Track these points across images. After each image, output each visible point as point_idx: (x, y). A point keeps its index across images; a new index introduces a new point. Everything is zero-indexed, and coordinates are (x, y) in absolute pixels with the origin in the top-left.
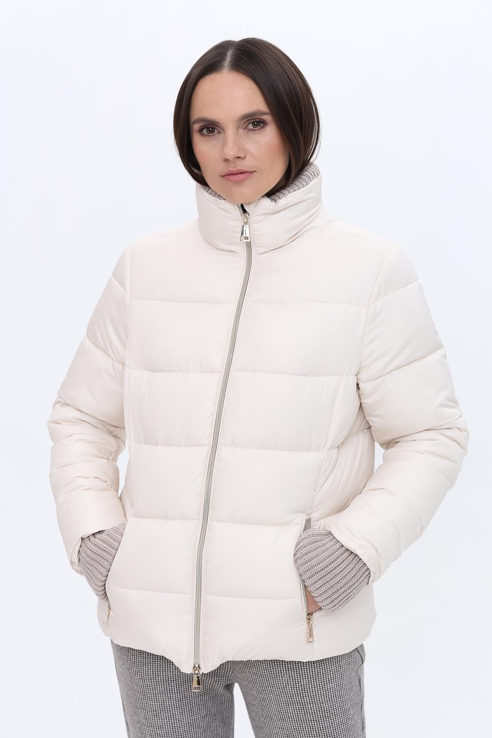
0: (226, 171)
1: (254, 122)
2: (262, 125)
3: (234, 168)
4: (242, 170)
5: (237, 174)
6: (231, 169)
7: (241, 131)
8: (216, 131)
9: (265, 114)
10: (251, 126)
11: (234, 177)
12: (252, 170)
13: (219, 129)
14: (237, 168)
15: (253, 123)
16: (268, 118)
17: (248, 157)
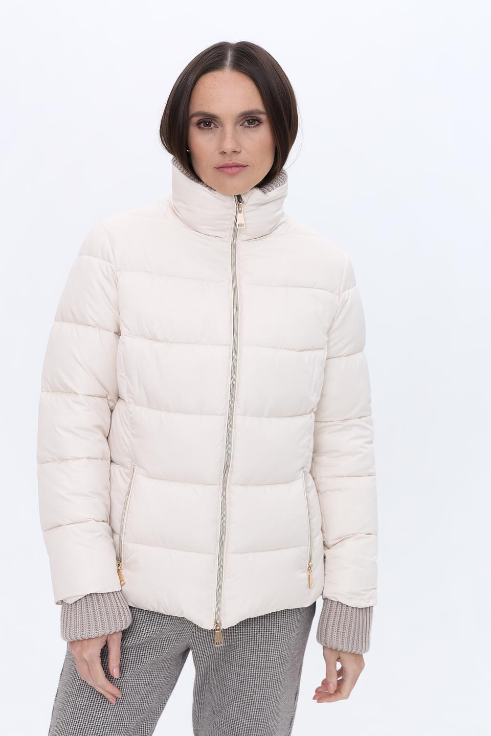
0: (223, 163)
1: (250, 120)
2: (257, 123)
3: (231, 161)
4: (237, 163)
5: (232, 167)
6: (227, 162)
7: (239, 128)
8: (212, 125)
9: (261, 113)
10: (246, 124)
11: (229, 170)
12: (245, 164)
13: (216, 124)
14: (233, 161)
15: (248, 121)
16: (263, 117)
17: (243, 152)
